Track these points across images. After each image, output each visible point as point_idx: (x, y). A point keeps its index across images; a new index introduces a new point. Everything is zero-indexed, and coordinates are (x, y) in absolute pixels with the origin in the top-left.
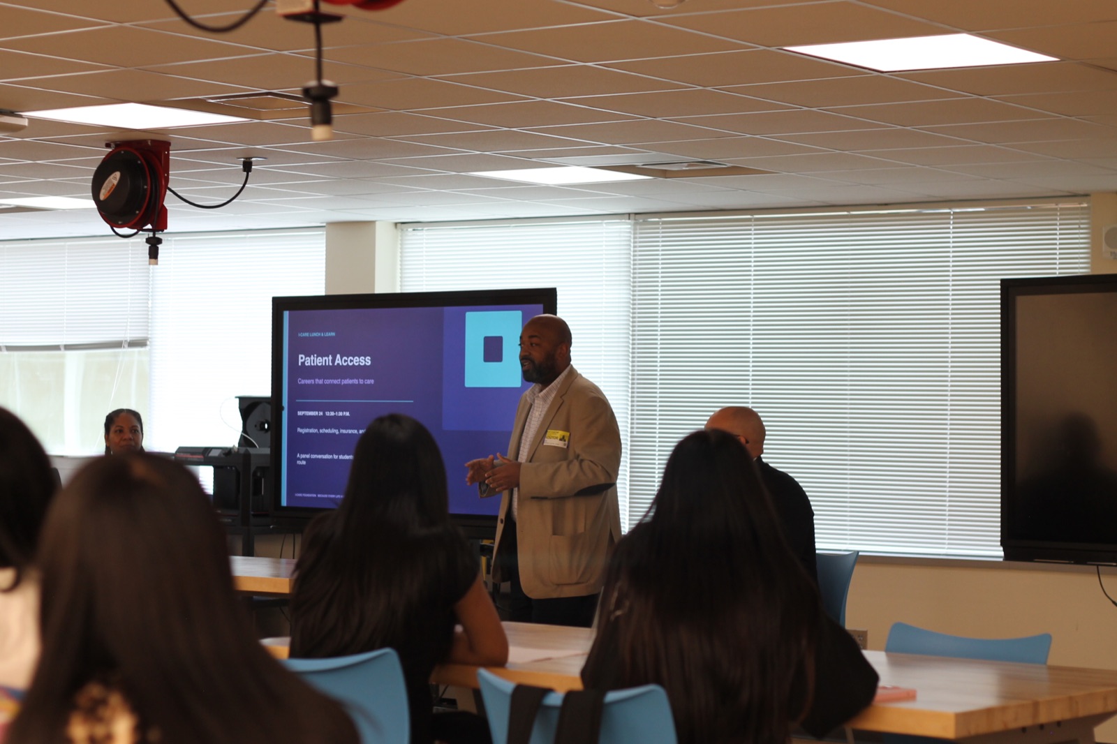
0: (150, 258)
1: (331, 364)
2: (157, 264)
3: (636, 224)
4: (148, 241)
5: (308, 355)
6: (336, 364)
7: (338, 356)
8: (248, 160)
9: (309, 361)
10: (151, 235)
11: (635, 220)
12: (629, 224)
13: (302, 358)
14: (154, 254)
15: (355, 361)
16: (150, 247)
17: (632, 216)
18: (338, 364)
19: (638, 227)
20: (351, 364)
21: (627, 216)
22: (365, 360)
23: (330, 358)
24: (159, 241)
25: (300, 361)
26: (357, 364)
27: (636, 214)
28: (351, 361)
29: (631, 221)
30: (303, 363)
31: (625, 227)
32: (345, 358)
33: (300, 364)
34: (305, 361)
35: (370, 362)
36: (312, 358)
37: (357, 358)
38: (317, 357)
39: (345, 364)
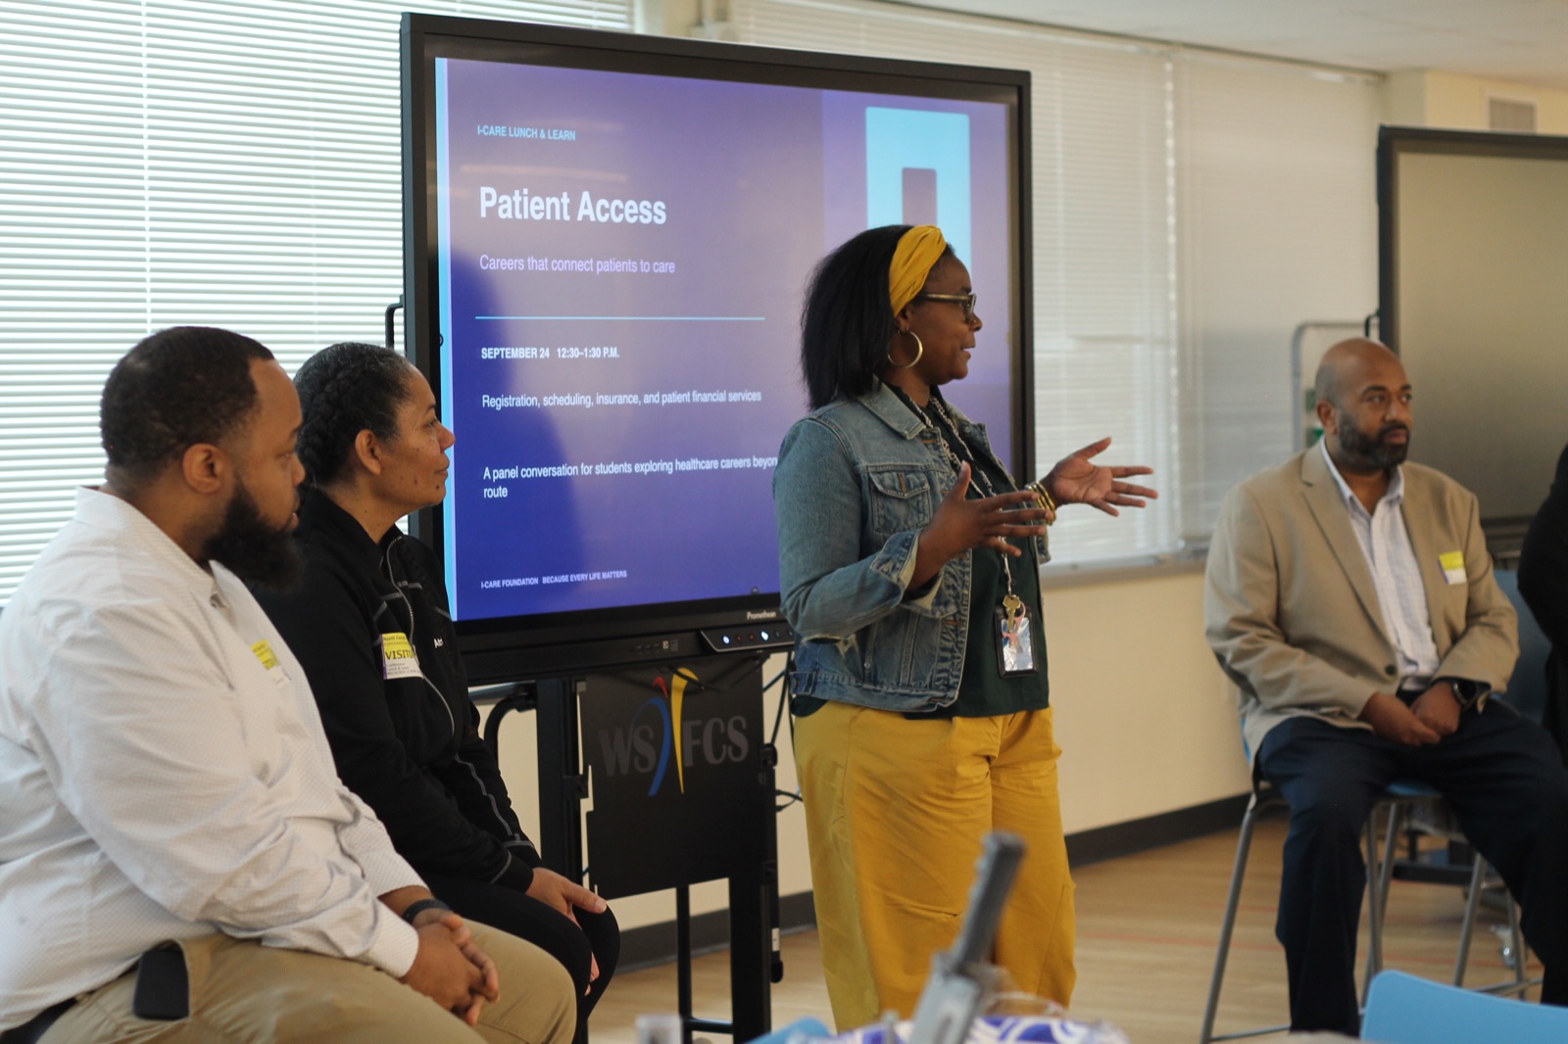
1: (567, 218)
5: (505, 189)
6: (580, 218)
7: (586, 196)
9: (509, 206)
13: (489, 197)
15: (628, 211)
18: (586, 217)
20: (618, 220)
22: (652, 210)
23: (566, 200)
25: (485, 204)
26: (632, 221)
28: (619, 211)
30: (493, 212)
32: (602, 202)
33: (483, 214)
34: (498, 205)
35: (663, 215)
36: (517, 198)
37: (631, 203)
38: (530, 196)
39: (603, 219)
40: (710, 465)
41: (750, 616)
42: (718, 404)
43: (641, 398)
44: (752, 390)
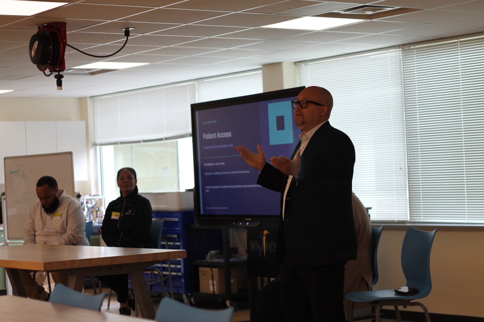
0: (57, 86)
1: (215, 138)
2: (62, 89)
3: (402, 51)
4: (56, 77)
5: (206, 134)
6: (217, 137)
7: (218, 133)
8: (127, 30)
9: (207, 137)
10: (57, 73)
11: (402, 48)
12: (400, 51)
13: (204, 135)
14: (59, 84)
15: (225, 135)
16: (57, 80)
17: (400, 46)
18: (218, 137)
19: (404, 52)
20: (223, 137)
21: (398, 47)
22: (229, 134)
23: (215, 134)
24: (62, 76)
25: (204, 137)
26: (226, 137)
27: (402, 45)
28: (224, 135)
29: (400, 49)
30: (205, 138)
31: (396, 53)
32: (221, 134)
33: (204, 139)
34: (205, 137)
35: (231, 135)
36: (208, 135)
37: (225, 133)
38: (210, 134)
39: (221, 137)
40: (241, 186)
41: (246, 219)
42: (241, 174)
43: (228, 172)
44: (248, 170)
